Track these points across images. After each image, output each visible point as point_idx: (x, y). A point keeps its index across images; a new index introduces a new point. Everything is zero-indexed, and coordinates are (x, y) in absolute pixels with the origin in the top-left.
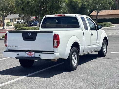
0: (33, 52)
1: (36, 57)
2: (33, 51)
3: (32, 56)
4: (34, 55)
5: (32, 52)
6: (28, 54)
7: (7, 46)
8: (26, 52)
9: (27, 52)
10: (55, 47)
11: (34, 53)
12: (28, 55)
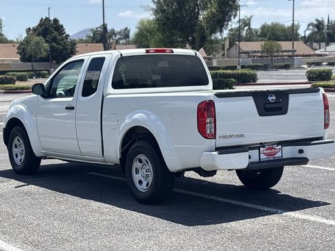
0: (278, 145)
1: (284, 157)
3: (276, 156)
4: (279, 155)
5: (275, 146)
6: (265, 152)
7: (215, 138)
8: (262, 149)
9: (264, 147)
11: (280, 147)
12: (266, 157)
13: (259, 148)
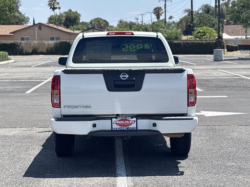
0: (132, 118)
1: (139, 128)
2: (132, 116)
3: (130, 127)
4: (133, 126)
5: (129, 118)
6: (118, 122)
7: (60, 107)
8: (114, 120)
9: (116, 118)
10: (191, 104)
11: (135, 119)
12: (119, 127)
13: (111, 119)
